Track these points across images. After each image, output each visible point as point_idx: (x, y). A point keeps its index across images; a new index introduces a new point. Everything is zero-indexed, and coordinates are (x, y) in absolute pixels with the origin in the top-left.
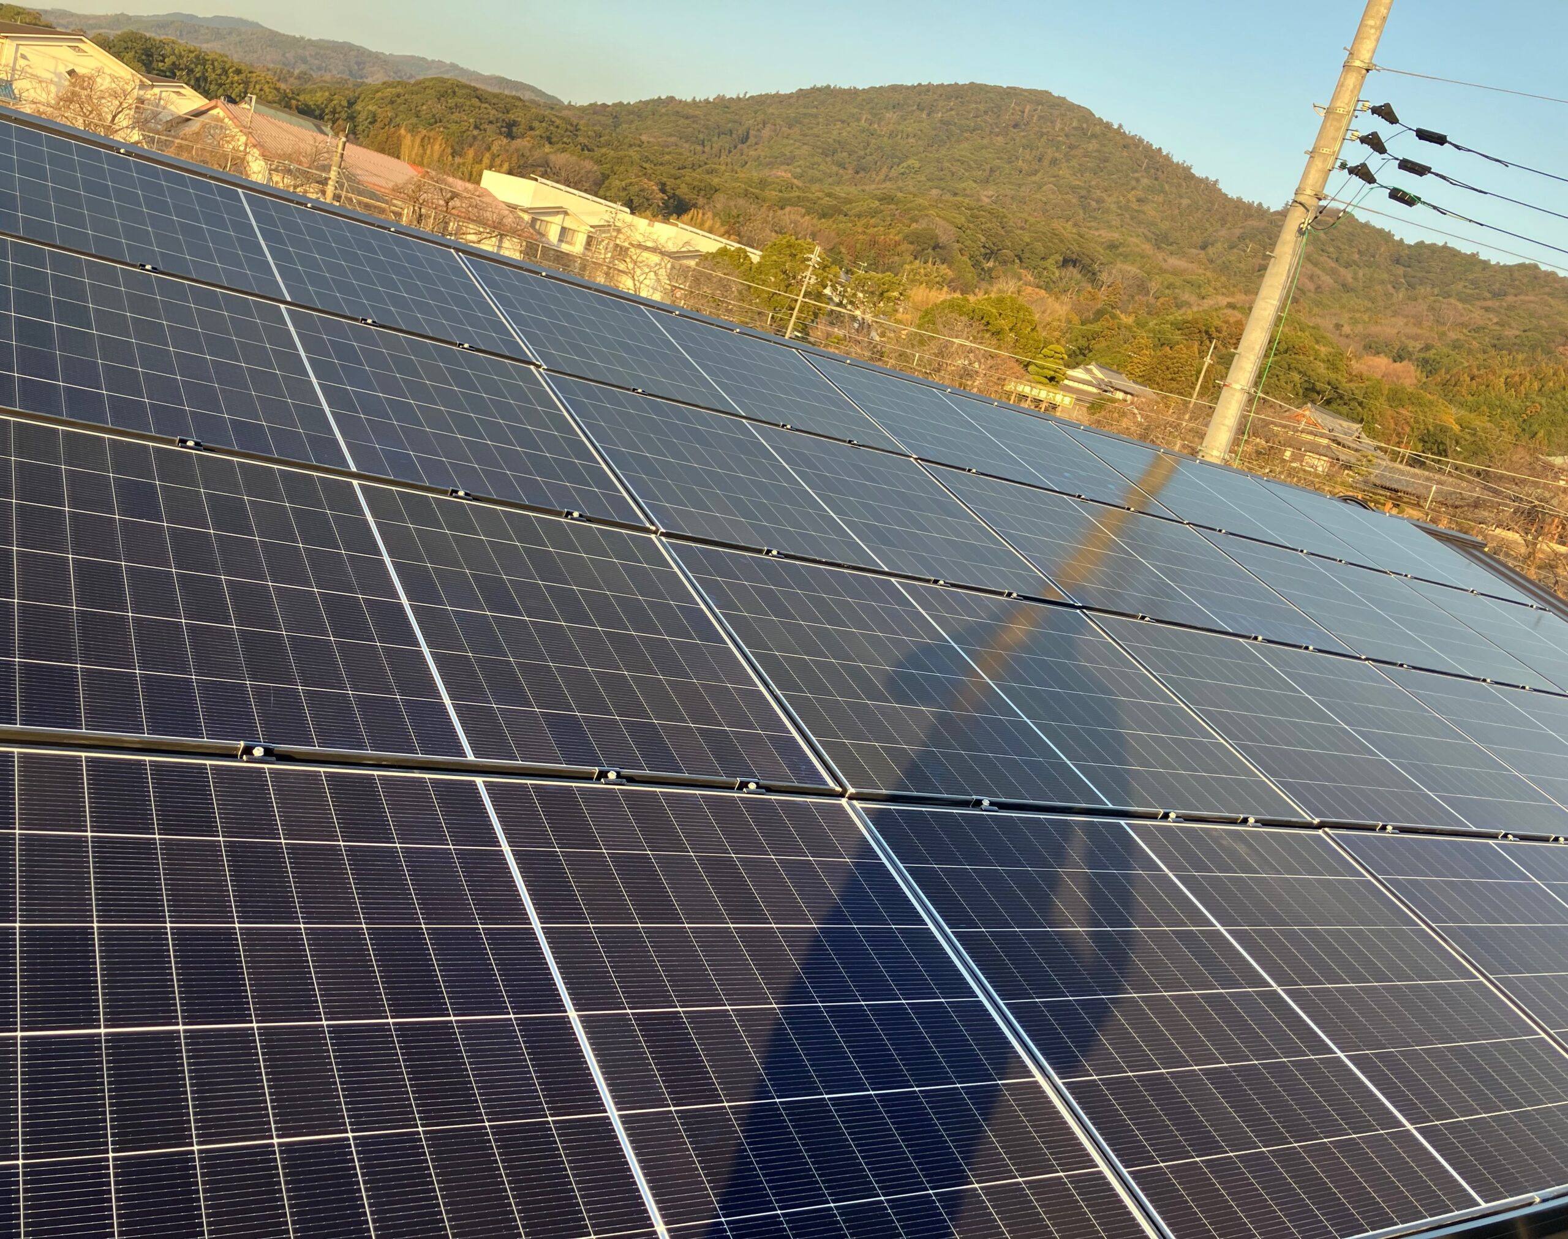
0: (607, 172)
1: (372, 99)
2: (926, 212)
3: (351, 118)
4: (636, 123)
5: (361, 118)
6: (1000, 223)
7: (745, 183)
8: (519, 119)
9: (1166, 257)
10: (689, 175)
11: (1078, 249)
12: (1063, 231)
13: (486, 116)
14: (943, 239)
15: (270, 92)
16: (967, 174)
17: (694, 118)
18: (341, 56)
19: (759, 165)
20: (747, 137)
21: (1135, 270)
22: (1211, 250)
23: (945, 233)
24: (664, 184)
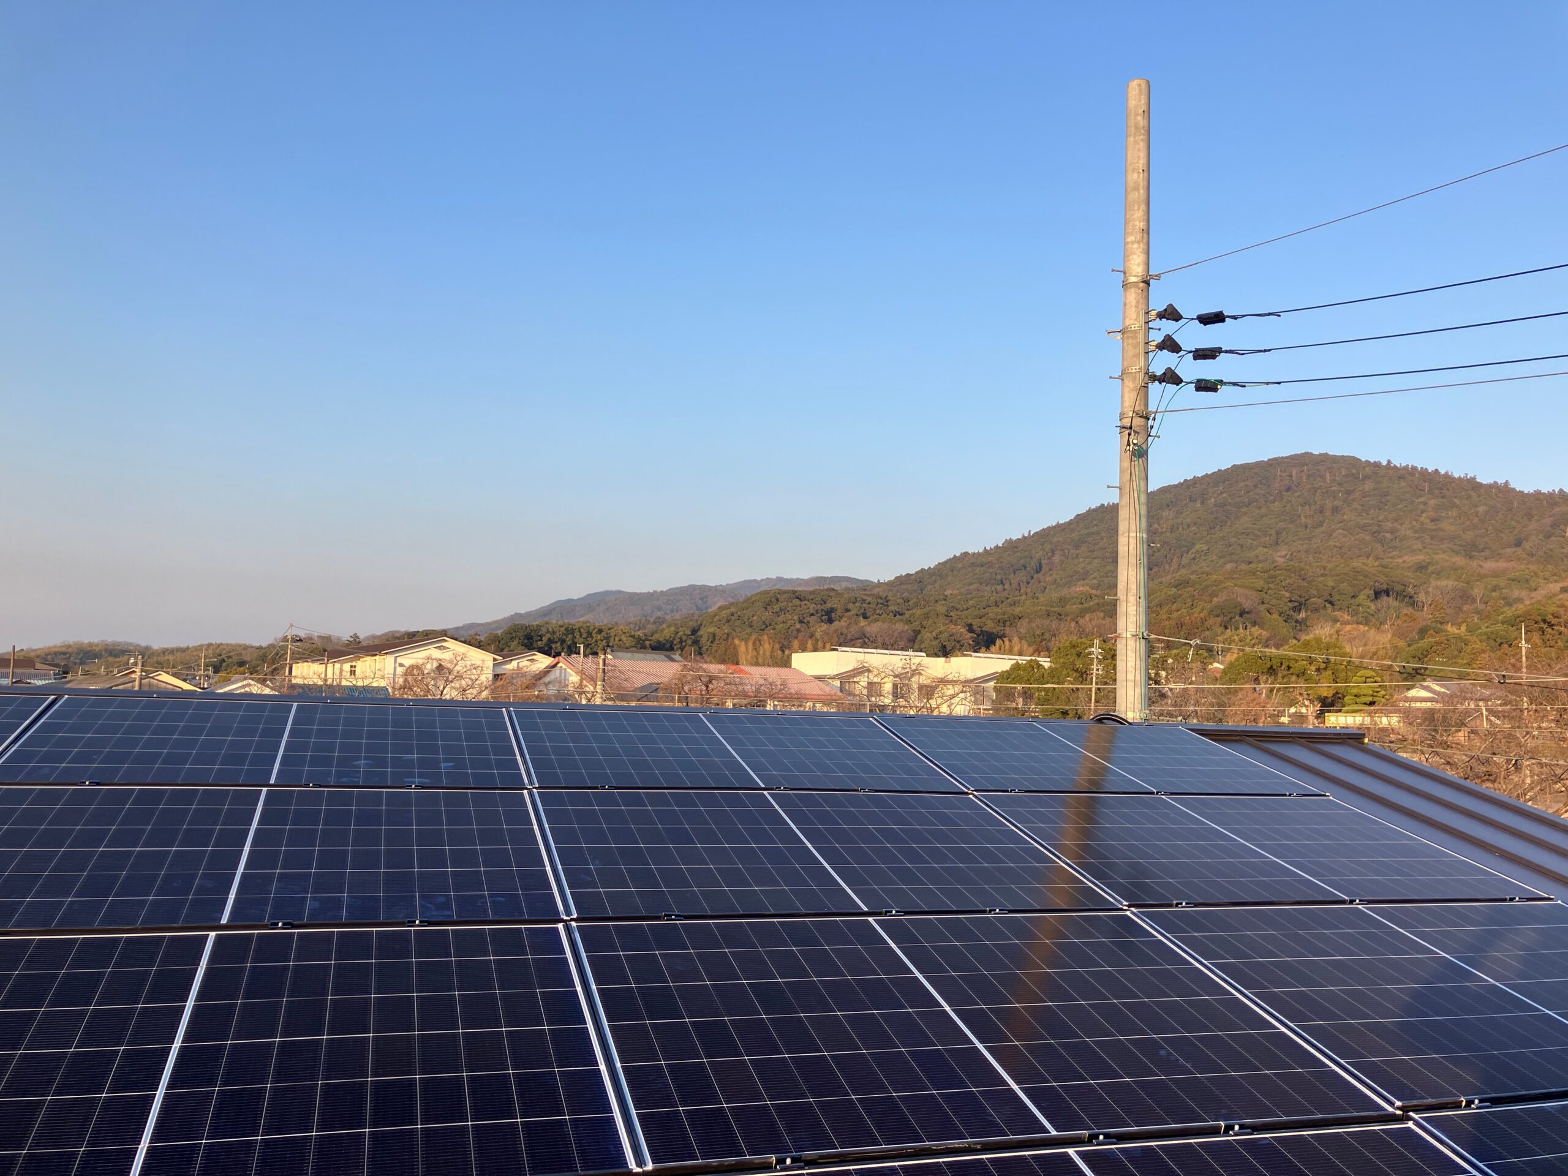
0: (918, 628)
1: (711, 623)
2: (1224, 585)
3: (696, 642)
4: (939, 582)
5: (703, 640)
6: (1300, 576)
7: (1046, 605)
8: (836, 606)
9: (1482, 564)
10: (993, 612)
11: (1385, 579)
12: (1364, 567)
13: (807, 611)
14: (1247, 605)
15: (627, 640)
16: (1255, 543)
17: (990, 565)
18: (687, 597)
19: (1057, 587)
20: (1041, 567)
21: (1452, 583)
22: (1527, 545)
23: (1246, 598)
24: (970, 626)
